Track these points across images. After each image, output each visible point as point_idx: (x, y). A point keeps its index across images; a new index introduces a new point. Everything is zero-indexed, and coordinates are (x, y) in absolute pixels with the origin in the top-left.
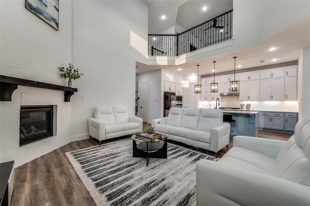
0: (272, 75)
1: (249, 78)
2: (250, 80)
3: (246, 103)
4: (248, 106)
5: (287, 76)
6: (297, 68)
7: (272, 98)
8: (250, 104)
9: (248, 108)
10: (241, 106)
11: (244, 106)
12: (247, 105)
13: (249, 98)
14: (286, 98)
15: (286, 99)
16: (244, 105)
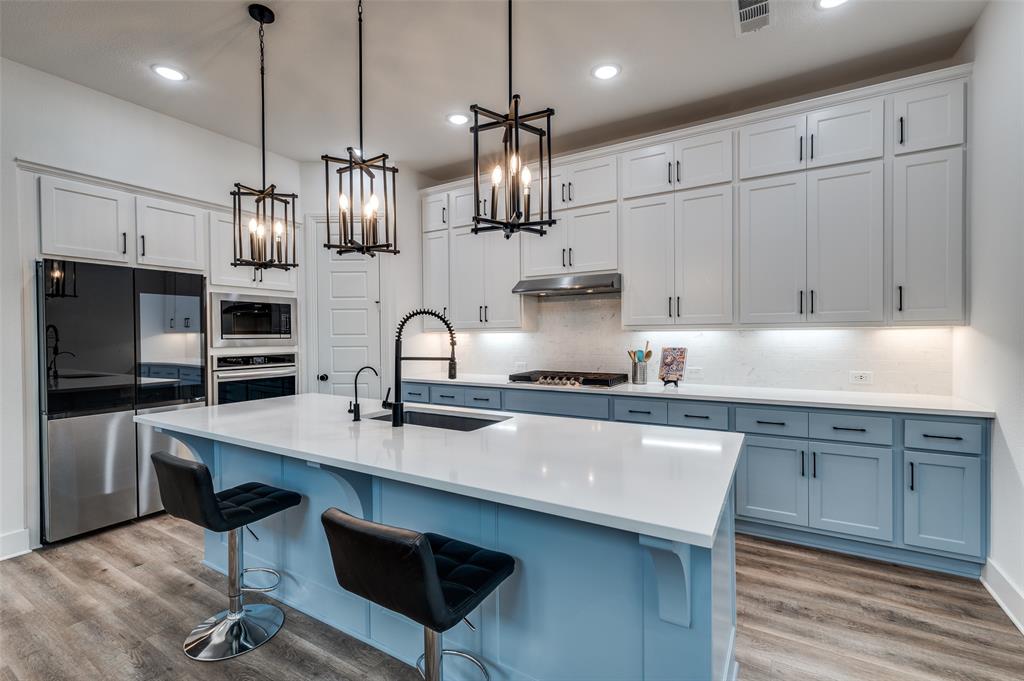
0: (807, 147)
1: (674, 177)
2: (678, 186)
3: (658, 340)
4: (673, 362)
5: (901, 149)
6: (966, 85)
7: (806, 307)
8: (682, 352)
9: (673, 377)
10: (635, 365)
11: (650, 361)
12: (664, 357)
13: (674, 311)
14: (898, 305)
15: (897, 313)
16: (649, 354)
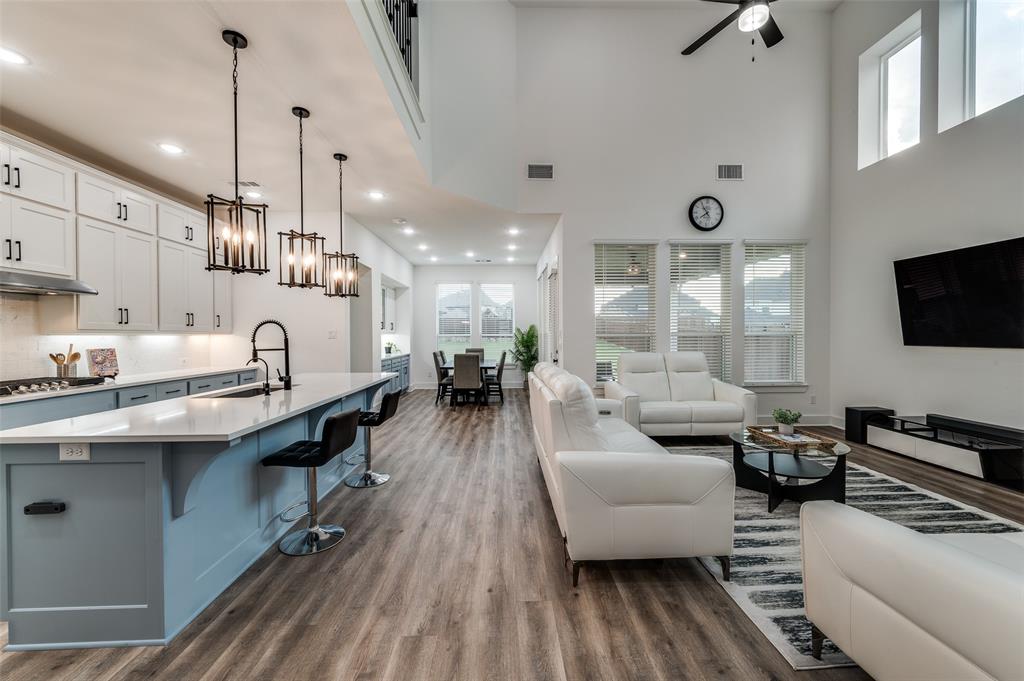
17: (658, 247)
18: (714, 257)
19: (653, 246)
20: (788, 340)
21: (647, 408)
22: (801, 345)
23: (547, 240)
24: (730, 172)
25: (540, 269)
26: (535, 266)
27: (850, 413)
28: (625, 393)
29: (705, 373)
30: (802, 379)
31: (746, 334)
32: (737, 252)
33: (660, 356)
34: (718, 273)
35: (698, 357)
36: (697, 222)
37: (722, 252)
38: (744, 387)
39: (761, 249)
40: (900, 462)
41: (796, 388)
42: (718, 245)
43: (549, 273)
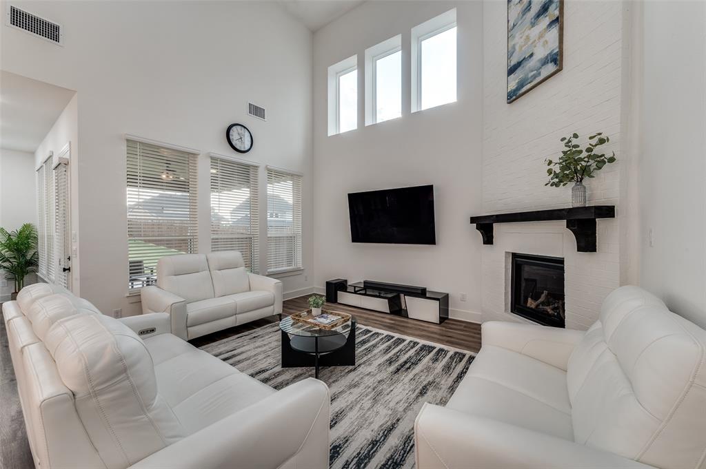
17: (199, 156)
18: (245, 174)
19: (194, 155)
20: (291, 239)
21: (194, 310)
22: (299, 242)
23: (51, 123)
24: (257, 111)
25: (40, 158)
26: (32, 154)
27: (328, 284)
28: (169, 299)
29: (242, 268)
30: (300, 265)
31: (269, 235)
32: (262, 174)
33: (203, 257)
34: (248, 187)
35: (235, 255)
36: (234, 143)
37: (251, 170)
38: (267, 276)
39: (276, 175)
40: (358, 312)
41: (297, 272)
42: (248, 166)
43: (55, 162)
